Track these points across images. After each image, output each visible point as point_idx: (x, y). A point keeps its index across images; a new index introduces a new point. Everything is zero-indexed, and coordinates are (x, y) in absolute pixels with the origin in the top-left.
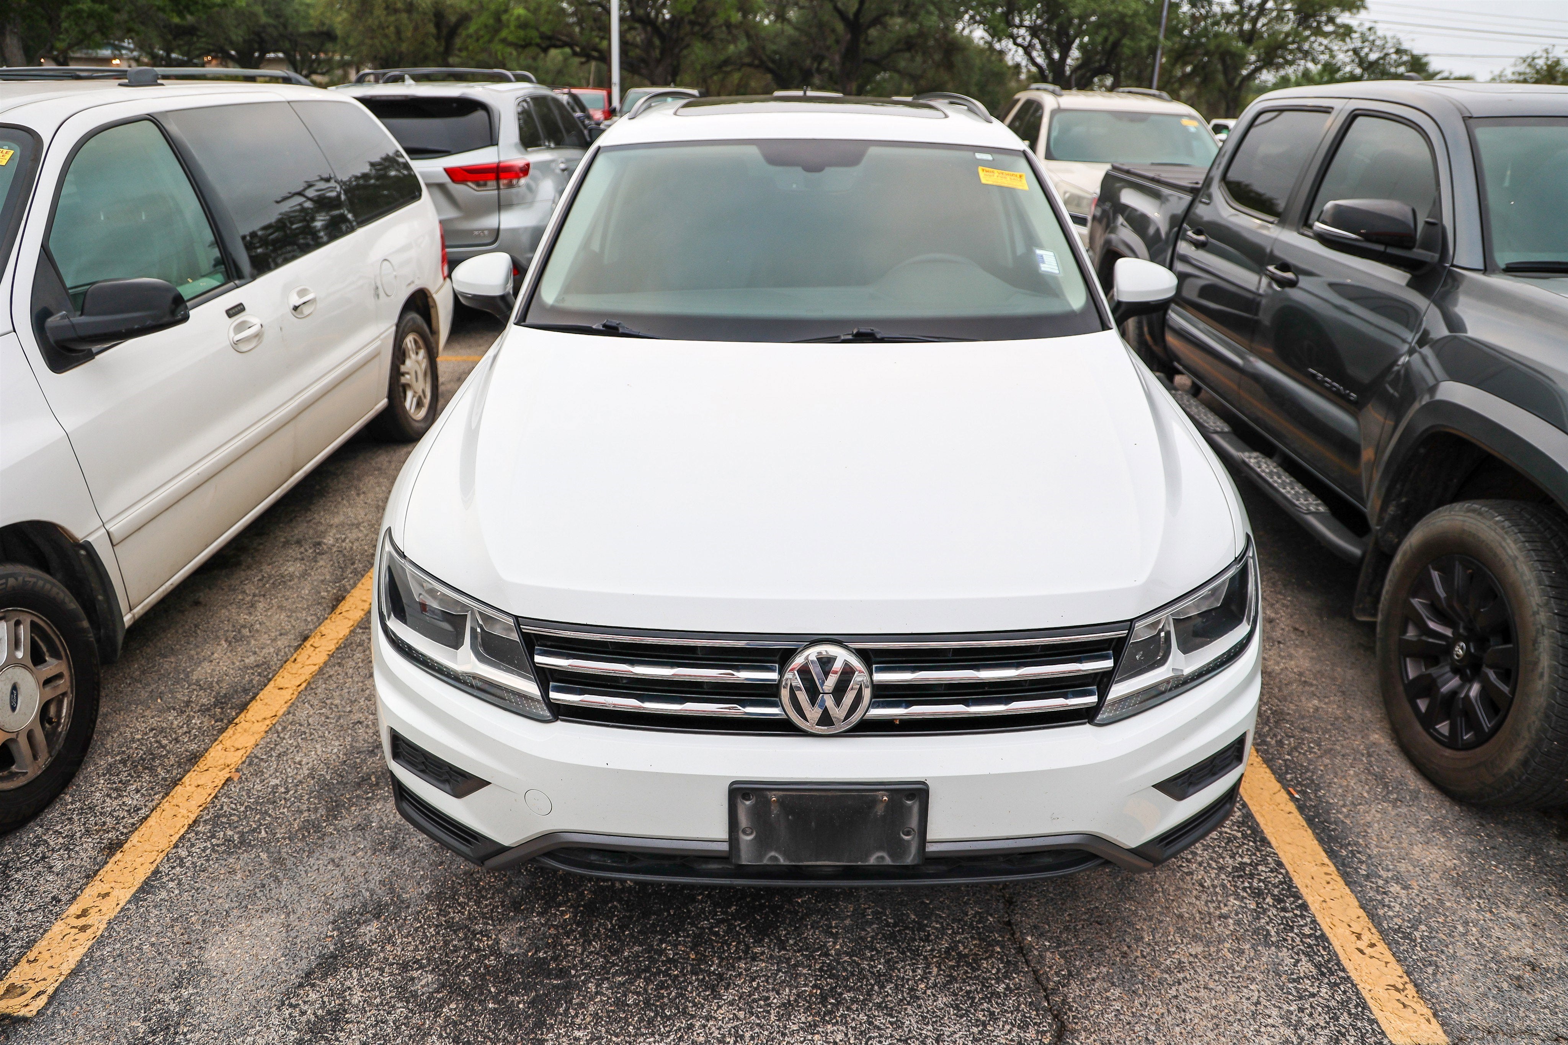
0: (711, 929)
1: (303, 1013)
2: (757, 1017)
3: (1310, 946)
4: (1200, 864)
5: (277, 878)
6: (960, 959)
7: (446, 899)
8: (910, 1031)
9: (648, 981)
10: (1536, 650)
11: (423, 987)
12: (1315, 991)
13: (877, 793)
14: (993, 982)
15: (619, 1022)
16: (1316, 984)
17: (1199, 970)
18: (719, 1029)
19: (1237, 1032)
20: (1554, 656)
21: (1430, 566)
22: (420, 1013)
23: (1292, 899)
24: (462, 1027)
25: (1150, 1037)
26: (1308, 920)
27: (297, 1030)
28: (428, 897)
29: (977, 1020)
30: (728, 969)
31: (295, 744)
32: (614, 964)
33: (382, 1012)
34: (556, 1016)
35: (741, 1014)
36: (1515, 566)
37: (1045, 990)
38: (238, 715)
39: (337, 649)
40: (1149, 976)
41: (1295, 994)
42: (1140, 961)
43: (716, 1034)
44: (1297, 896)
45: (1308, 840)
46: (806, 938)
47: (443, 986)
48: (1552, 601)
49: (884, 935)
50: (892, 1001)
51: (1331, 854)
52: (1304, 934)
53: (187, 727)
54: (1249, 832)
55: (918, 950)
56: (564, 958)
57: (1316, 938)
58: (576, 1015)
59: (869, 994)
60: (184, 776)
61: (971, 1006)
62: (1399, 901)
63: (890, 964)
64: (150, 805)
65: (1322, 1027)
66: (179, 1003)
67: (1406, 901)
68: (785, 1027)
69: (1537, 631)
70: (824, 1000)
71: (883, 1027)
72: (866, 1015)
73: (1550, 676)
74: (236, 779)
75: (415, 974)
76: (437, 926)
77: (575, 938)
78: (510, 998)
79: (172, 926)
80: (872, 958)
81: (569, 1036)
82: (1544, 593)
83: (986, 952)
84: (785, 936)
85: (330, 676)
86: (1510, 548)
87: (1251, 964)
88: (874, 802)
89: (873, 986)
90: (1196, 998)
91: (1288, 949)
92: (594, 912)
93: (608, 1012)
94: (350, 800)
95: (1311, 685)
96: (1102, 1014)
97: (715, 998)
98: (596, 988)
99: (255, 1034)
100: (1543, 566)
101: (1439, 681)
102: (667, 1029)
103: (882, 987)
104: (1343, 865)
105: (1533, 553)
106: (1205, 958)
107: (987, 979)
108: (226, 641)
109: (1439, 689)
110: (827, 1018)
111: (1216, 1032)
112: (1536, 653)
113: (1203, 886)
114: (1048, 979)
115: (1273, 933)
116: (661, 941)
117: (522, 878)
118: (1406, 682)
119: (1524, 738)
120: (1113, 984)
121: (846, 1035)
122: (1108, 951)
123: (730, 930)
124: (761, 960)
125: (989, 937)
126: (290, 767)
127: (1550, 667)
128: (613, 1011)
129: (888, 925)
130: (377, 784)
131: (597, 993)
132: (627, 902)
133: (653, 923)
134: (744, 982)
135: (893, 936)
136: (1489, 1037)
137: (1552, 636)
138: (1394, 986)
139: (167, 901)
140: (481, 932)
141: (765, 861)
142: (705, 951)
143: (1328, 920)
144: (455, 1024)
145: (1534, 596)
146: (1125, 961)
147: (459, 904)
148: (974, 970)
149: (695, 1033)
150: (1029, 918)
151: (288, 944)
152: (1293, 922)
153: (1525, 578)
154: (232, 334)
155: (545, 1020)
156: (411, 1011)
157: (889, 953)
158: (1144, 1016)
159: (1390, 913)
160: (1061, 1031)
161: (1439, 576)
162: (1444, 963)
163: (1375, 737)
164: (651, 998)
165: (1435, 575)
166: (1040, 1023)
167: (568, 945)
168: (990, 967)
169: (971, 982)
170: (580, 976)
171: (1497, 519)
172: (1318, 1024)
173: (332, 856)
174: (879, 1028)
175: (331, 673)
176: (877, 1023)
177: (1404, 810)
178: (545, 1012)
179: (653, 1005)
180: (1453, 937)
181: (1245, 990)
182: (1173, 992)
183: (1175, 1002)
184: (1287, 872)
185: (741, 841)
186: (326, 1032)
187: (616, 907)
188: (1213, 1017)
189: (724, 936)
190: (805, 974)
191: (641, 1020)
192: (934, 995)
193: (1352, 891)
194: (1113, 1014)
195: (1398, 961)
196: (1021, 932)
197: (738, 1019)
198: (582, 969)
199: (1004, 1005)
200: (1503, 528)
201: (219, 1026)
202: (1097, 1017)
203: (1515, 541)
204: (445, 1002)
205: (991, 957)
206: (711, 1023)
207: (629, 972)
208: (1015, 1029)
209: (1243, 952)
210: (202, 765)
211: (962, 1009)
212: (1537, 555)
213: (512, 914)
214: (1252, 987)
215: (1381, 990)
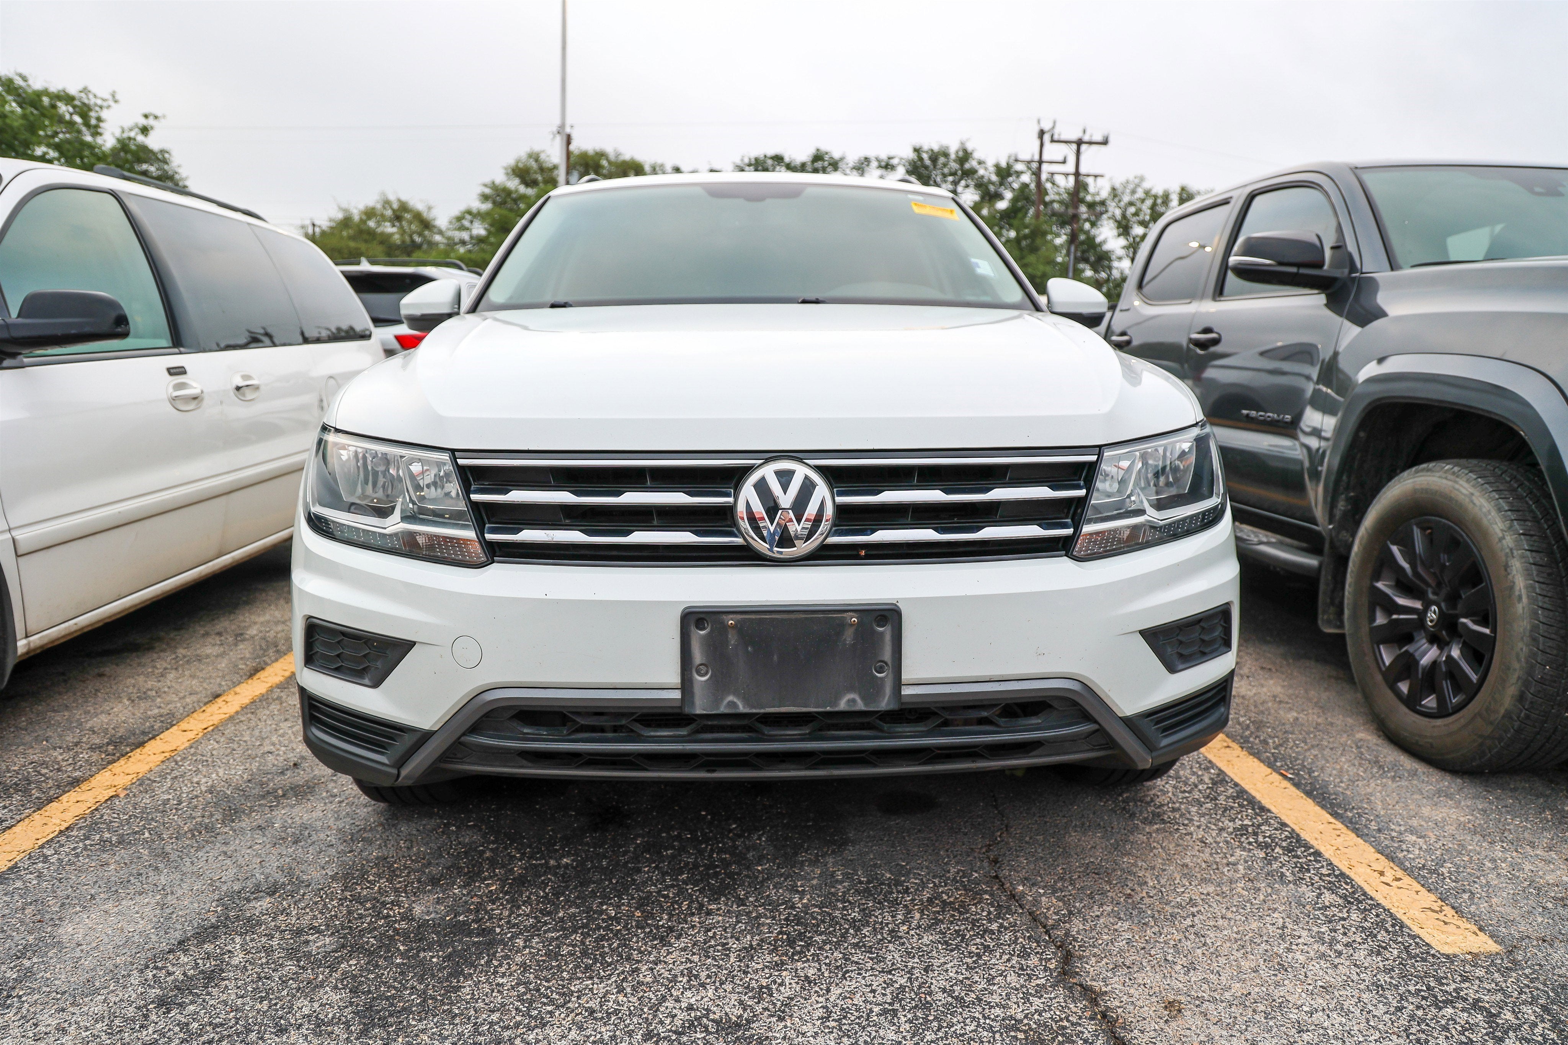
0: (659, 892)
1: (170, 974)
2: (714, 959)
3: (1330, 882)
4: (1199, 827)
5: (157, 868)
6: (944, 905)
7: (354, 878)
8: (893, 964)
9: (585, 935)
10: (1509, 574)
11: (318, 948)
12: (1345, 915)
13: (845, 615)
14: (984, 922)
15: (551, 969)
16: (1345, 910)
17: (1214, 905)
18: (670, 971)
19: (1266, 951)
20: (1528, 575)
21: (1389, 543)
22: (313, 969)
23: (1303, 849)
24: (363, 979)
25: (1169, 957)
26: (1325, 864)
27: (161, 987)
28: (334, 878)
29: (970, 953)
30: (680, 923)
31: (194, 769)
32: (546, 923)
33: (267, 970)
34: (476, 967)
35: (696, 958)
36: (1472, 501)
37: (1044, 927)
38: (132, 751)
39: (252, 703)
40: (1159, 911)
41: (1323, 918)
42: (1147, 901)
43: (666, 974)
44: (1307, 846)
45: (1309, 806)
46: (768, 896)
47: (343, 946)
48: (1515, 523)
49: (856, 890)
50: (870, 941)
51: (1335, 815)
52: (1321, 874)
53: (74, 759)
54: (1245, 803)
55: (896, 900)
56: (489, 920)
57: (1336, 876)
58: (501, 965)
59: (844, 936)
60: (61, 795)
61: (962, 941)
62: (1418, 847)
63: (866, 913)
64: (18, 818)
65: (1359, 943)
66: (18, 971)
67: (1425, 847)
68: (748, 966)
69: (1507, 555)
70: (791, 942)
71: (861, 961)
72: (841, 953)
73: (1528, 597)
74: (122, 796)
75: (311, 938)
76: (340, 899)
77: (502, 904)
78: (422, 955)
79: (24, 909)
80: (844, 908)
81: (490, 983)
82: (1505, 518)
83: (974, 899)
84: (744, 895)
85: (241, 721)
86: (1464, 488)
87: (1270, 898)
88: (842, 625)
89: (847, 930)
90: (1215, 926)
91: (1308, 886)
92: (524, 883)
93: (538, 961)
94: (251, 808)
95: (1287, 703)
96: (1112, 942)
97: (664, 945)
98: (525, 942)
99: (108, 994)
100: (1499, 495)
101: (1417, 655)
102: (607, 973)
103: (858, 930)
104: (1351, 822)
105: (1487, 486)
106: (1218, 895)
107: (978, 921)
108: (129, 699)
109: (1417, 663)
110: (796, 958)
111: (1242, 951)
112: (1510, 577)
113: (1206, 843)
114: (1047, 918)
115: (1288, 874)
116: (602, 904)
117: (442, 860)
118: (1383, 669)
119: (1515, 670)
120: (1120, 919)
121: (819, 970)
122: (1109, 894)
123: (681, 892)
124: (717, 915)
125: (975, 888)
126: (186, 785)
127: (1526, 587)
128: (544, 961)
129: (861, 882)
130: (284, 795)
131: (525, 947)
132: (563, 876)
133: (593, 890)
134: (699, 932)
135: (867, 890)
136: (1545, 945)
137: (1522, 557)
138: (1430, 908)
139: (21, 889)
140: (392, 903)
141: (723, 709)
142: (652, 910)
143: (1346, 863)
144: (354, 977)
145: (1496, 523)
146: (1130, 901)
147: (369, 882)
148: (961, 913)
149: (641, 975)
150: (1018, 872)
151: (162, 920)
152: (1308, 865)
153: (1484, 510)
154: (171, 390)
155: (463, 970)
156: (303, 968)
157: (864, 904)
158: (1159, 942)
159: (1411, 856)
160: (1067, 958)
161: (1399, 550)
162: (1479, 890)
163: (1360, 735)
164: (589, 949)
165: (1395, 549)
166: (1043, 952)
167: (492, 910)
168: (980, 911)
169: (959, 923)
170: (506, 934)
171: (1447, 468)
172: (1354, 941)
173: (225, 849)
174: (857, 963)
175: (243, 719)
176: (855, 959)
177: (1404, 783)
178: (463, 964)
179: (592, 954)
180: (1483, 871)
181: (1268, 918)
182: (1189, 922)
183: (1192, 930)
184: (1293, 830)
185: (695, 682)
186: (197, 988)
187: (550, 879)
188: (1236, 941)
189: (675, 897)
190: (768, 924)
191: (577, 967)
192: (918, 935)
193: (1365, 841)
194: (1124, 942)
195: (1429, 891)
196: (1011, 883)
197: (691, 962)
198: (509, 928)
199: (999, 939)
200: (1454, 473)
201: (64, 988)
202: (1107, 945)
203: (1468, 481)
204: (343, 959)
205: (979, 902)
206: (660, 966)
207: (563, 929)
208: (1015, 958)
209: (1259, 890)
210: (84, 786)
211: (951, 944)
212: (1491, 487)
213: (430, 888)
214: (1275, 915)
215: (1416, 913)
